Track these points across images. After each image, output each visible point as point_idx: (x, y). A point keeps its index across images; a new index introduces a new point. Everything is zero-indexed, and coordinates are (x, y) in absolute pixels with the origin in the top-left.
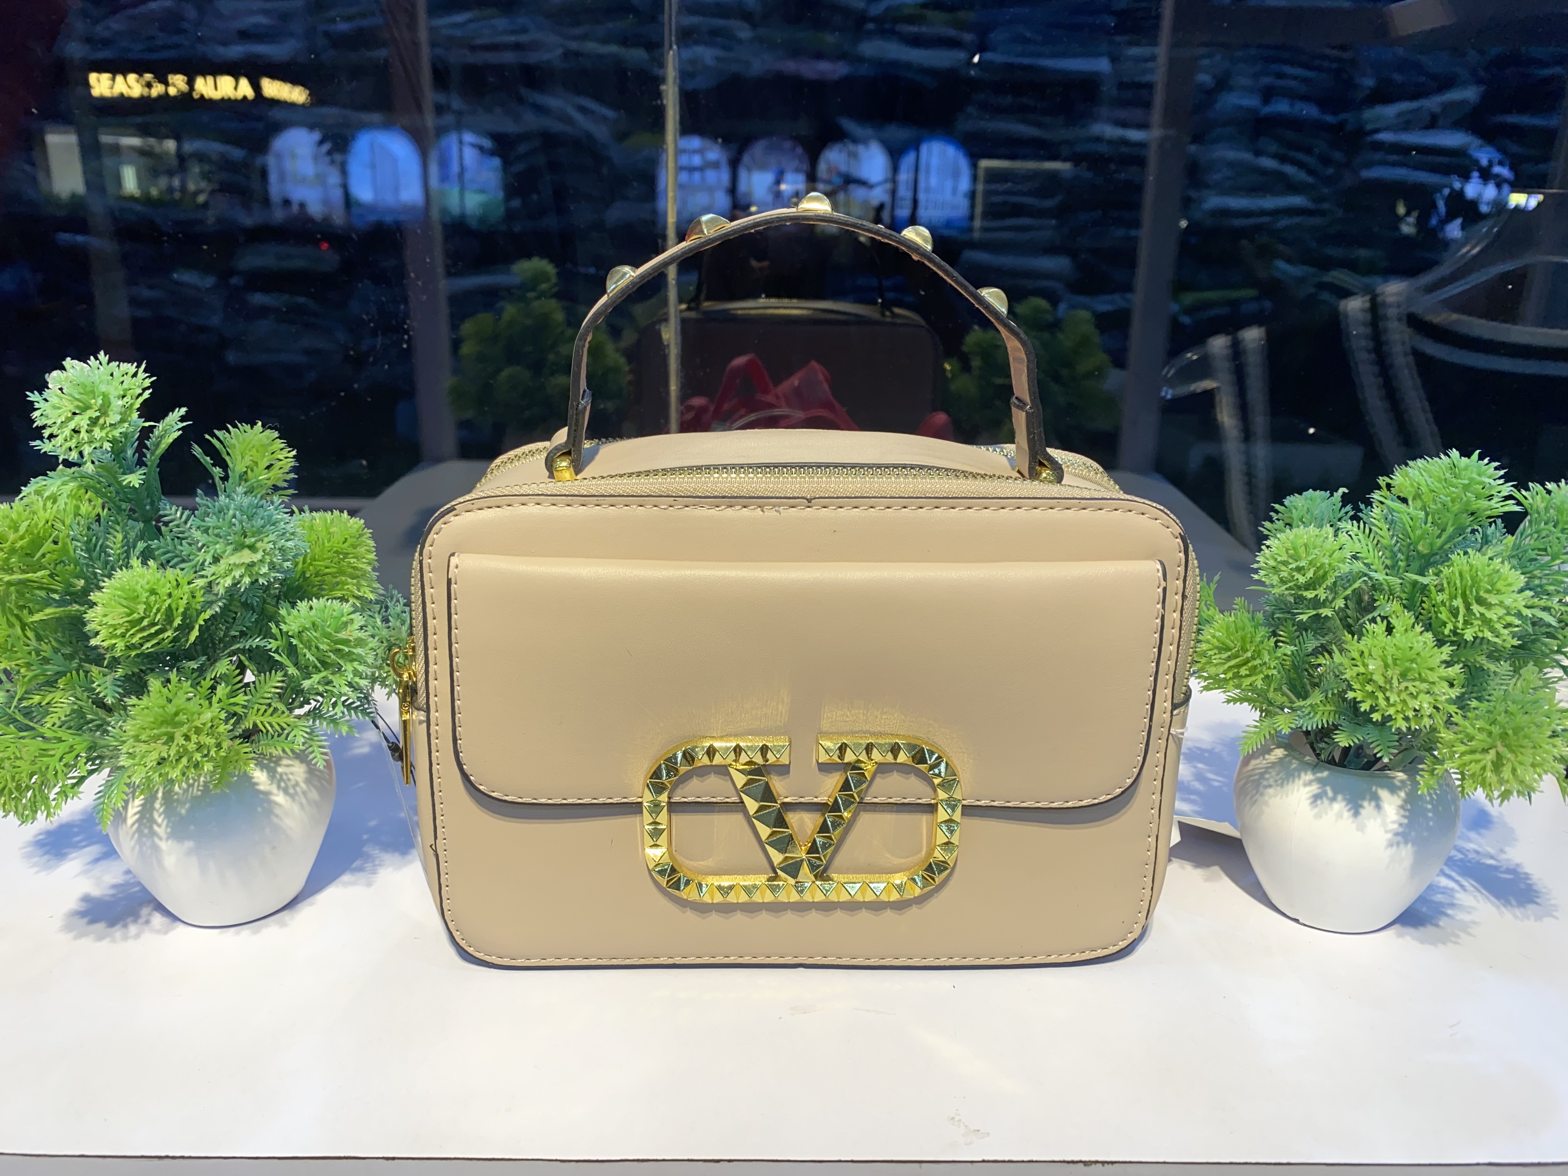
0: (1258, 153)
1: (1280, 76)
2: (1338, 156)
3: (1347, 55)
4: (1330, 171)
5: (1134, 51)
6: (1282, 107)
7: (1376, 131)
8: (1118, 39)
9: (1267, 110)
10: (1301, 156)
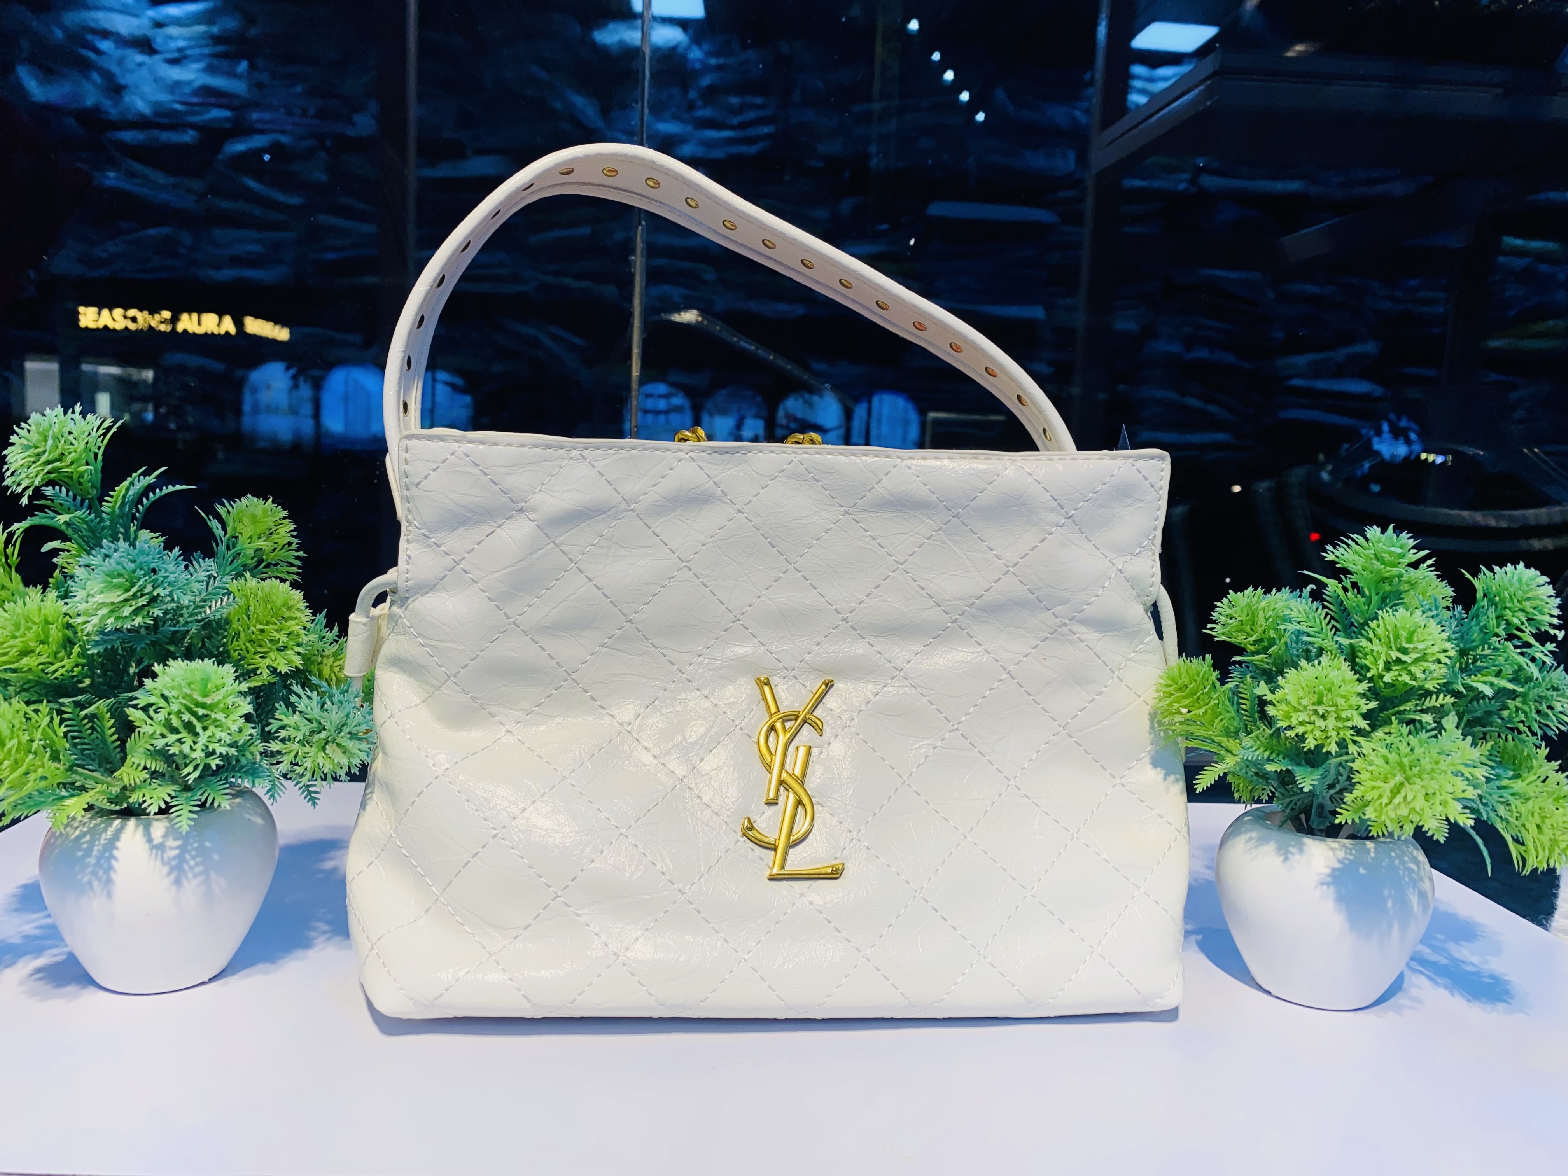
0: (1184, 394)
1: (1200, 327)
2: (1257, 398)
3: (1258, 311)
5: (1062, 302)
6: (1203, 353)
7: (1291, 377)
8: (1051, 290)
9: (1190, 356)
10: (1224, 397)
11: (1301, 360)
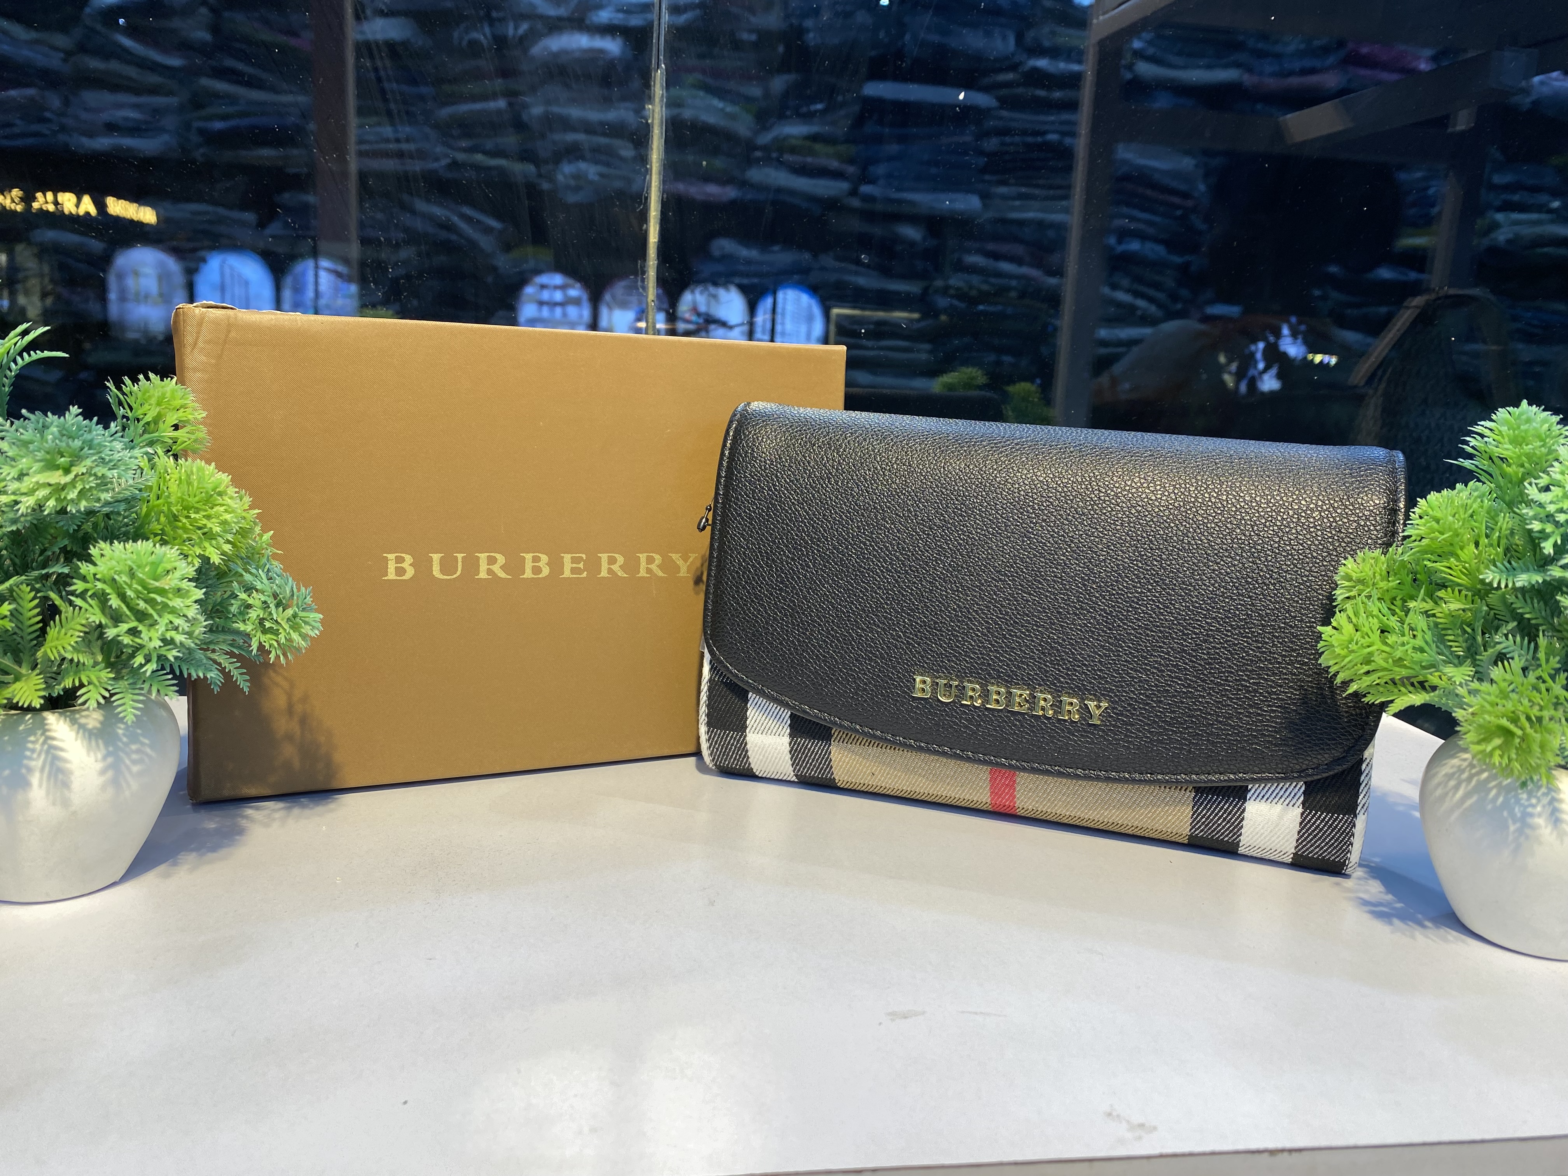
0: (1114, 287)
1: (1132, 219)
2: (1184, 293)
3: (1190, 203)
4: (1179, 306)
5: (1002, 190)
6: (1134, 246)
8: (987, 177)
9: (1120, 248)
10: (1151, 292)
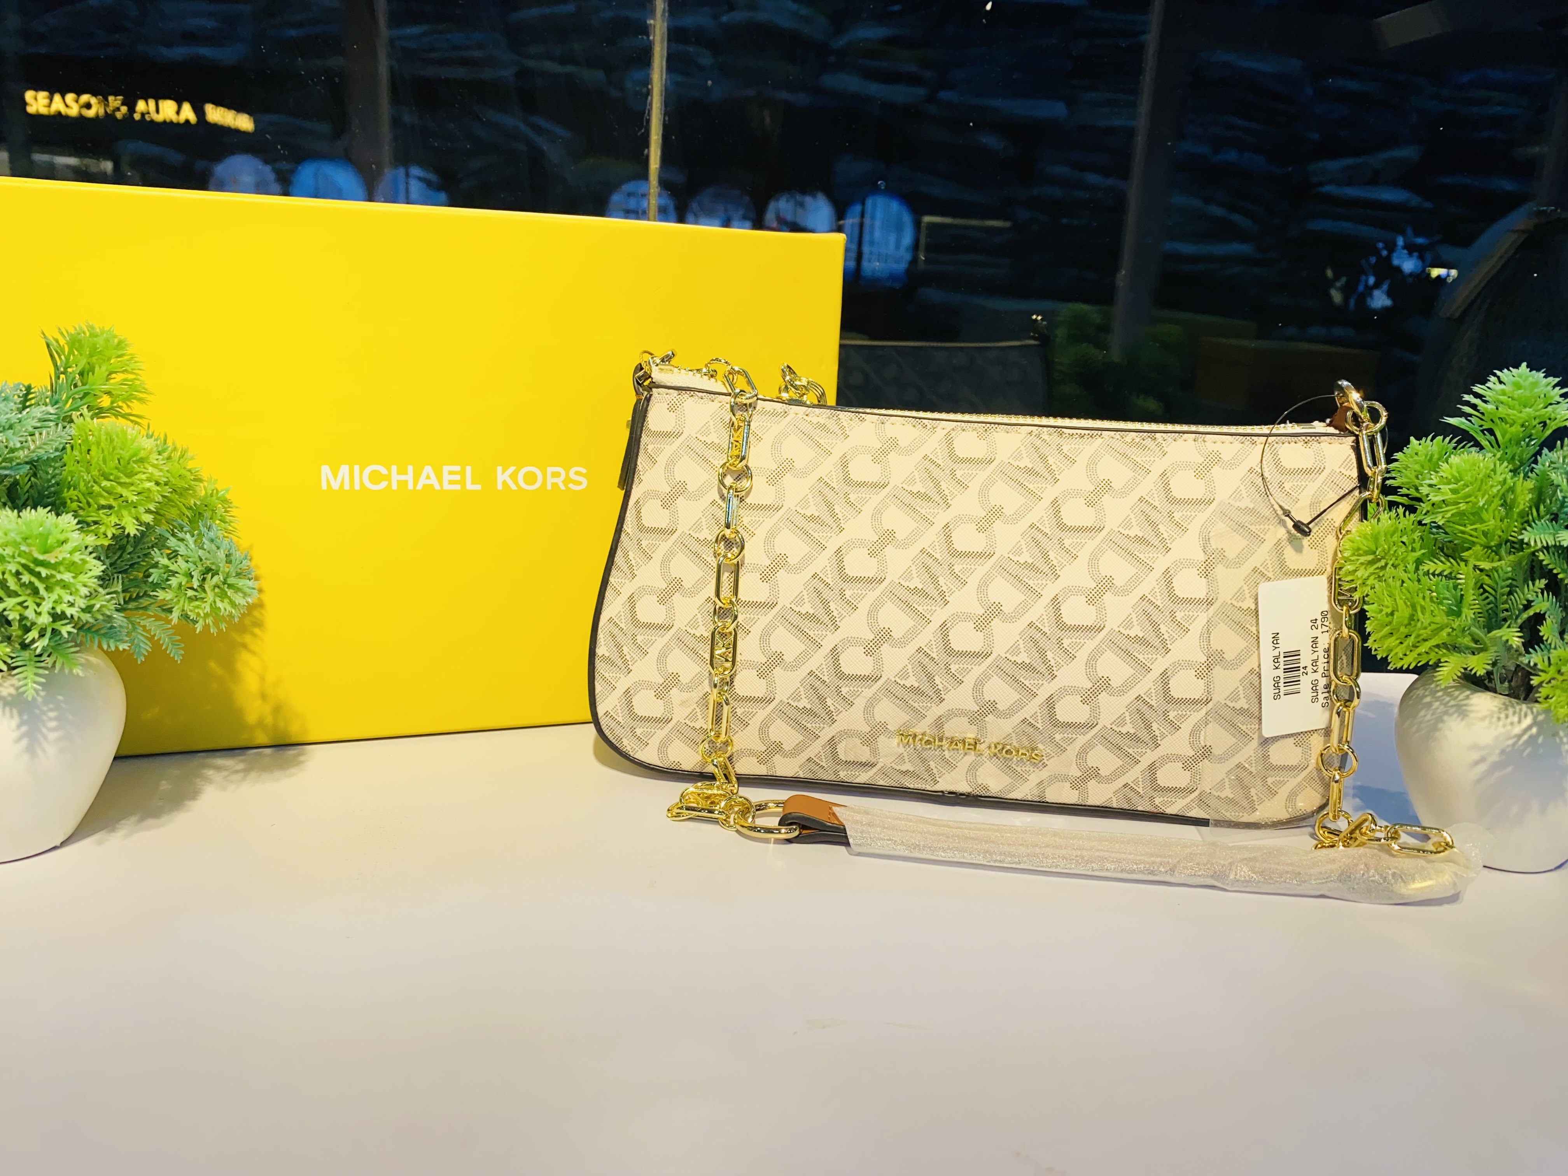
0: (1207, 201)
1: (1229, 127)
2: (1284, 206)
3: (1295, 109)
4: (1276, 221)
5: (1091, 96)
6: (1231, 156)
7: (1321, 184)
8: (1075, 82)
9: (1216, 159)
10: (1249, 206)
11: (1335, 165)
